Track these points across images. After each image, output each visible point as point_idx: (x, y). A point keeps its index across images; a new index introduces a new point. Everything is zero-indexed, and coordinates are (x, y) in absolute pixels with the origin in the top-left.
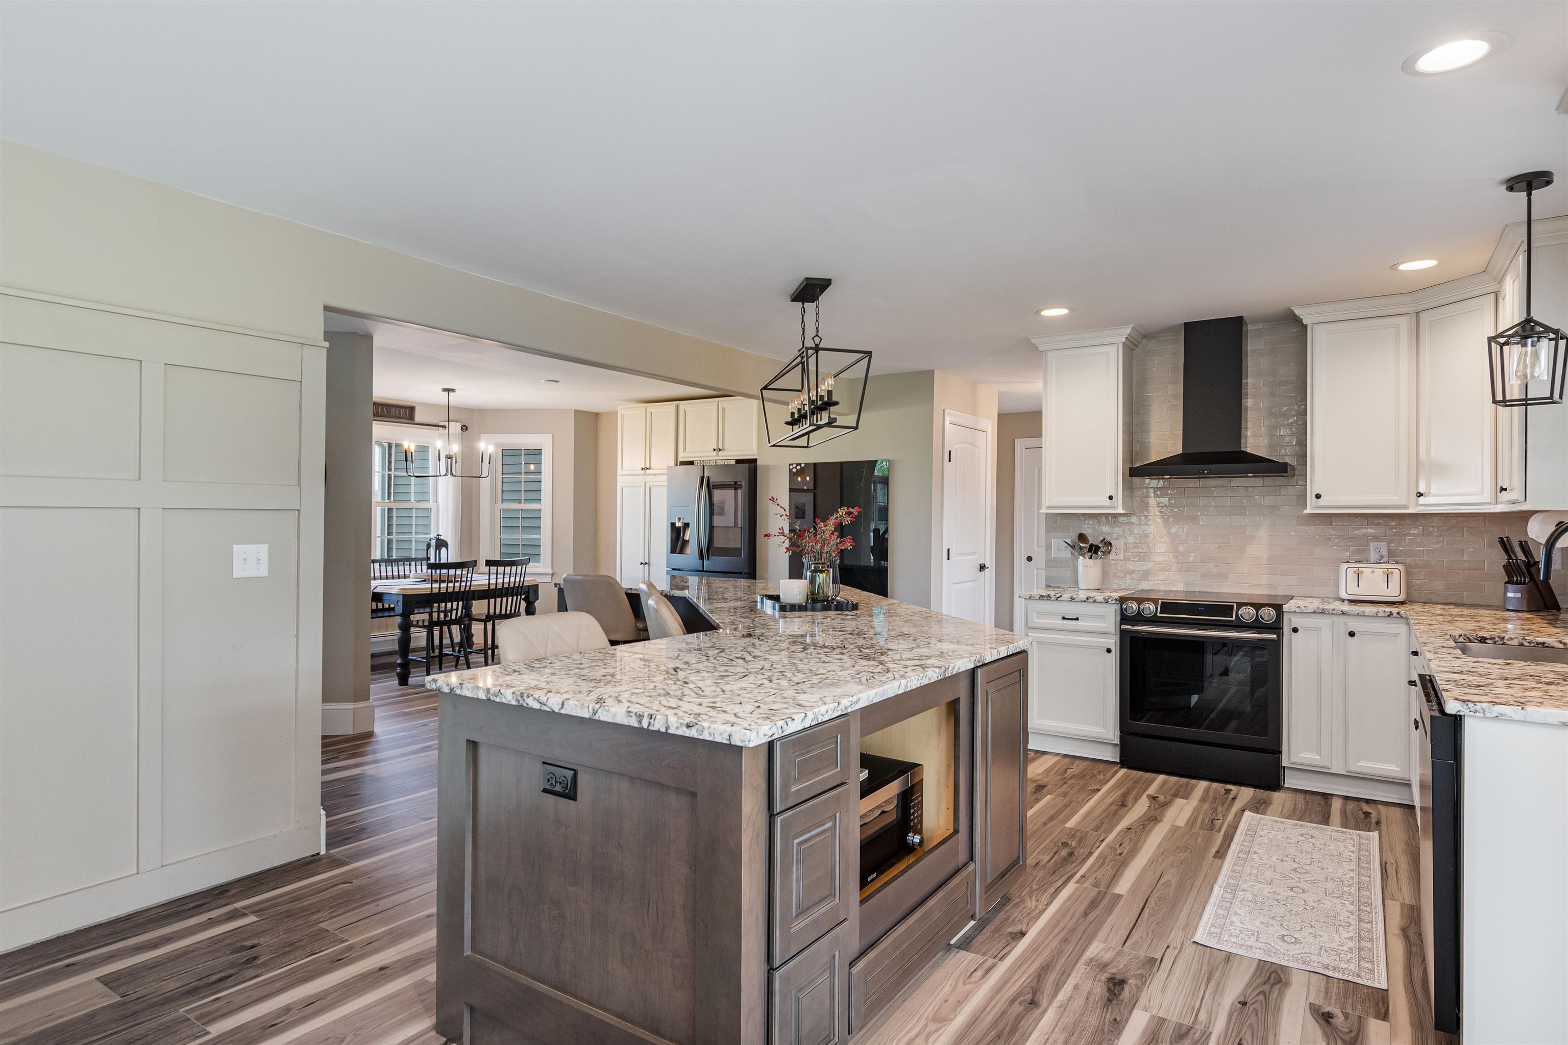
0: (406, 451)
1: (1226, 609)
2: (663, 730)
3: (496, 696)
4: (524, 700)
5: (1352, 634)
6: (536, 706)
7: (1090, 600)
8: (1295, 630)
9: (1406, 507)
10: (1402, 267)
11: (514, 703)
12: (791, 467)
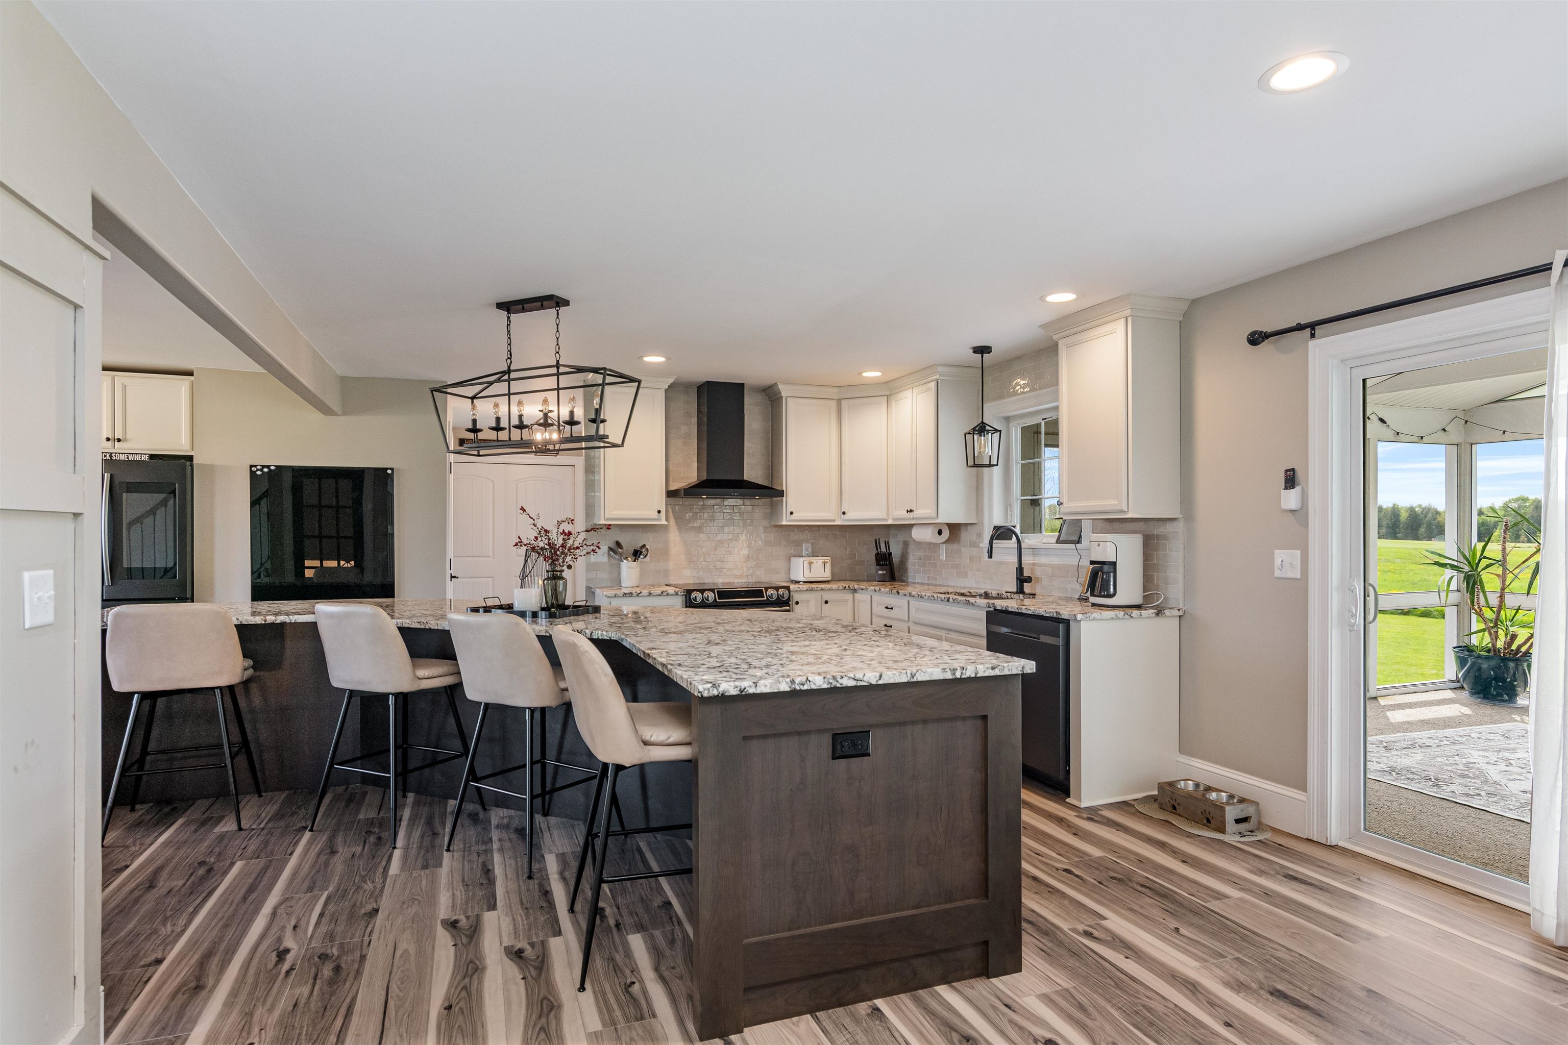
1: (759, 593)
2: (973, 675)
3: (803, 685)
4: (838, 681)
5: (826, 602)
6: (852, 683)
7: (664, 594)
8: (797, 603)
9: (834, 521)
10: (864, 374)
11: (825, 686)
12: (254, 469)
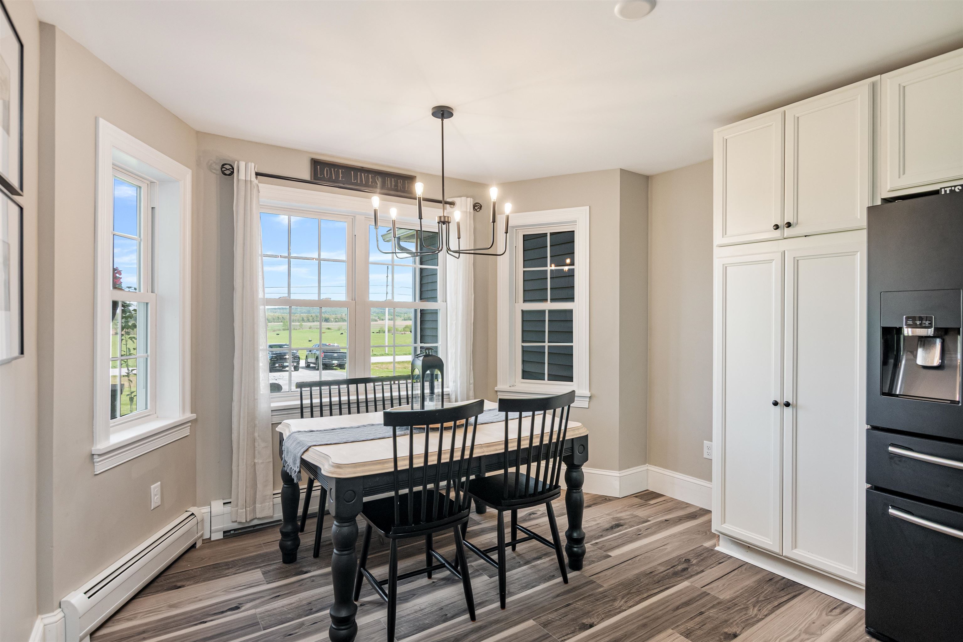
0: (375, 212)
